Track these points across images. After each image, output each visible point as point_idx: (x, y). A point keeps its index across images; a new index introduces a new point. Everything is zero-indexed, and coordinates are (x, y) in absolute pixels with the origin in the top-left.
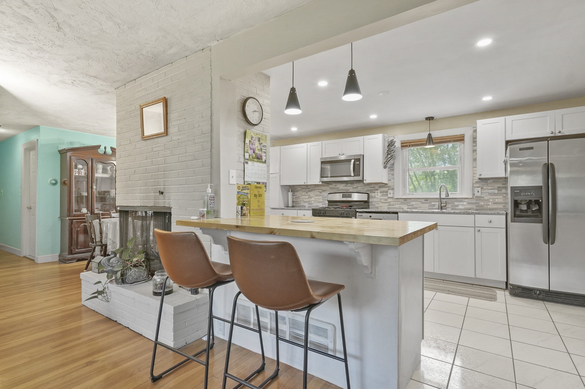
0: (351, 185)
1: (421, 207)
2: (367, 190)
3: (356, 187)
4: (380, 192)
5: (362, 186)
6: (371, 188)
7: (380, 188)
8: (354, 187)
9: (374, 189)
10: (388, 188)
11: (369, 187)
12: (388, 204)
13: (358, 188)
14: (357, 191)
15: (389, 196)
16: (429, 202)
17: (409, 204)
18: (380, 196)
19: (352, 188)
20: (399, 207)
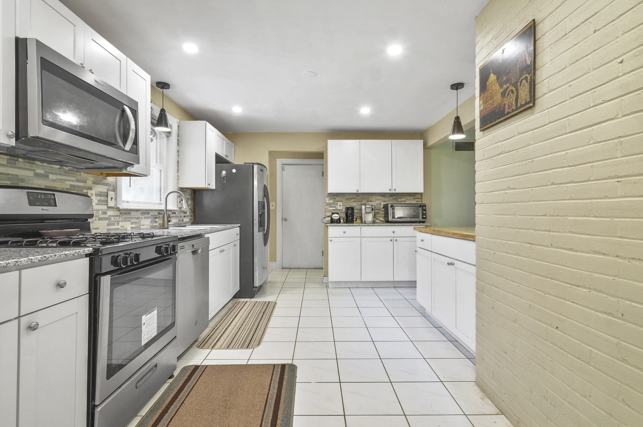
0: (28, 166)
1: (144, 225)
2: (71, 185)
3: (42, 172)
4: (97, 195)
5: (60, 174)
6: (78, 181)
7: (95, 185)
8: (38, 171)
9: (85, 185)
10: (107, 187)
11: (74, 179)
12: (107, 222)
13: (48, 177)
14: (45, 186)
15: (109, 205)
16: (150, 216)
17: (132, 221)
18: (97, 204)
19: (31, 174)
20: (121, 227)
